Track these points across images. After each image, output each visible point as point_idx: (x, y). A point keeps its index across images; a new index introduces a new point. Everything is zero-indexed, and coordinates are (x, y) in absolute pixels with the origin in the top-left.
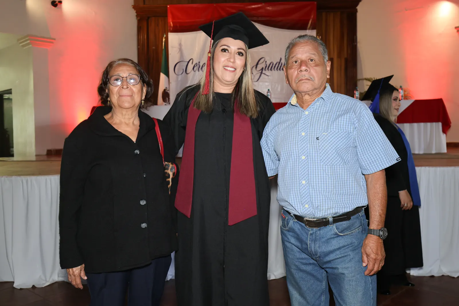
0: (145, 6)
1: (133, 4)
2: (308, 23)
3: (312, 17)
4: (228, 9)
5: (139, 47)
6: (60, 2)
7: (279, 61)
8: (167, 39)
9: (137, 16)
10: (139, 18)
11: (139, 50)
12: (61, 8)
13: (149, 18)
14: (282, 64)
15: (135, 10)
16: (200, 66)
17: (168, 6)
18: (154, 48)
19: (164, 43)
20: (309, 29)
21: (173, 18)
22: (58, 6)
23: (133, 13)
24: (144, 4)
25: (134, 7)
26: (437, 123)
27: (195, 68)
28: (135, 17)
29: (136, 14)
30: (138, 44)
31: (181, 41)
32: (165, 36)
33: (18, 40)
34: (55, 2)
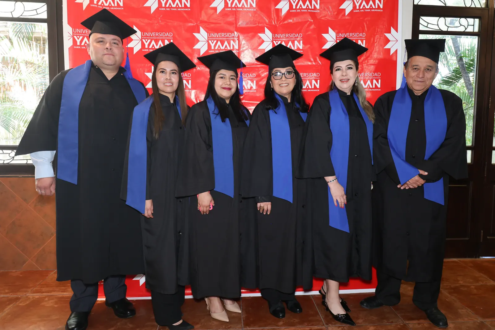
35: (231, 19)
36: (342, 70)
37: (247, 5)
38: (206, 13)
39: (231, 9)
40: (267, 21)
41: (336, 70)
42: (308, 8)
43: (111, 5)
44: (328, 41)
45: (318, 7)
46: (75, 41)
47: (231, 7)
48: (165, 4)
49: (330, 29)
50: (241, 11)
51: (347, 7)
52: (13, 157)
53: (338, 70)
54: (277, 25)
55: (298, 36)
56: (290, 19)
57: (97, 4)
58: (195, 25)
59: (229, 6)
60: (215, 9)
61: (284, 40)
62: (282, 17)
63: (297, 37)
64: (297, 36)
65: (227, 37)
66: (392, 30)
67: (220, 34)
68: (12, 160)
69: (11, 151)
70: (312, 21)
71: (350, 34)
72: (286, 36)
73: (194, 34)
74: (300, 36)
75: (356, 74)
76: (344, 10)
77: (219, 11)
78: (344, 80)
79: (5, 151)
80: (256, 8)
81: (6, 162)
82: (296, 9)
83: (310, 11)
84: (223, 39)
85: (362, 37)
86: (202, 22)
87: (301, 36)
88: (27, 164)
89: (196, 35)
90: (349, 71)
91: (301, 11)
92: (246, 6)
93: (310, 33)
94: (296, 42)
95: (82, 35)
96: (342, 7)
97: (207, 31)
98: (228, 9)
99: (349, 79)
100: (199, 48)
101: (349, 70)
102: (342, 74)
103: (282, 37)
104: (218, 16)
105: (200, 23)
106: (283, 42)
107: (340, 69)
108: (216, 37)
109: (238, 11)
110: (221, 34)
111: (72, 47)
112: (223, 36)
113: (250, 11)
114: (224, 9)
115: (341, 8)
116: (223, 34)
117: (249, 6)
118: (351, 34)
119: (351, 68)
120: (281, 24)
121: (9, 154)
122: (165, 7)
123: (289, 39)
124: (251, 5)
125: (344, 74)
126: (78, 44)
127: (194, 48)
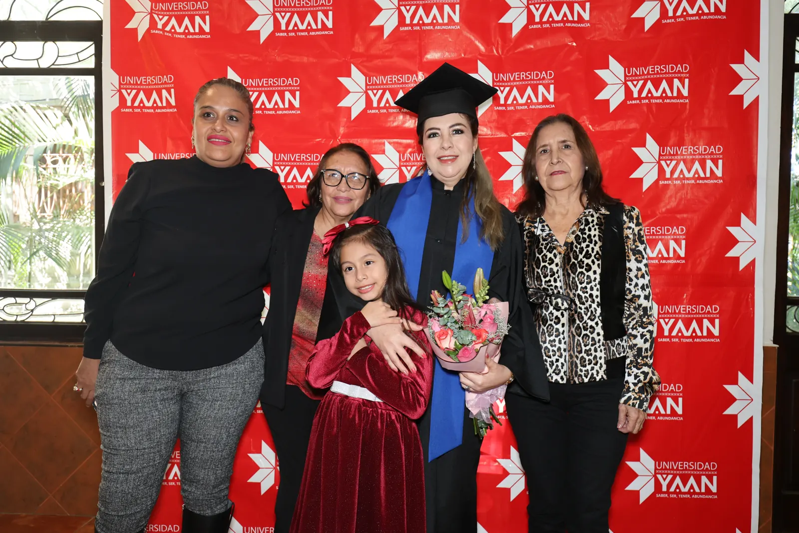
35: (410, 47)
36: (442, 136)
37: (443, 19)
38: (363, 38)
39: (410, 28)
40: (482, 48)
41: (429, 137)
42: (565, 19)
43: (189, 30)
44: (607, 84)
45: (586, 16)
46: (122, 100)
47: (412, 25)
48: (286, 24)
49: (612, 61)
50: (431, 30)
51: (648, 13)
52: (32, 311)
53: (433, 137)
54: (503, 56)
55: (545, 75)
56: (530, 43)
57: (163, 30)
58: (341, 61)
59: (408, 21)
60: (381, 29)
61: (515, 86)
62: (513, 41)
63: (544, 77)
64: (542, 76)
65: (403, 83)
66: (747, 56)
67: (390, 78)
68: (31, 315)
69: (28, 299)
70: (574, 44)
71: (654, 68)
72: (520, 78)
73: (340, 79)
74: (548, 76)
75: (473, 145)
76: (642, 20)
77: (387, 32)
78: (446, 158)
79: (19, 300)
80: (461, 24)
81: (19, 319)
82: (541, 23)
83: (569, 25)
84: (396, 86)
85: (683, 73)
86: (355, 55)
87: (550, 76)
88: (53, 322)
89: (343, 80)
90: (458, 137)
91: (551, 25)
92: (440, 21)
93: (568, 68)
94: (541, 89)
95: (136, 87)
96: (637, 14)
97: (365, 71)
98: (406, 28)
99: (458, 156)
100: (349, 105)
101: (457, 135)
102: (442, 144)
103: (512, 79)
104: (386, 43)
105: (351, 58)
106: (515, 88)
107: (437, 134)
108: (383, 84)
109: (425, 31)
110: (392, 78)
111: (118, 109)
112: (395, 81)
113: (448, 32)
114: (397, 28)
115: (635, 15)
116: (395, 78)
117: (446, 21)
118: (657, 68)
119: (462, 132)
120: (510, 53)
121: (26, 304)
122: (287, 31)
123: (526, 82)
124: (449, 17)
125: (446, 145)
126: (129, 104)
127: (339, 105)
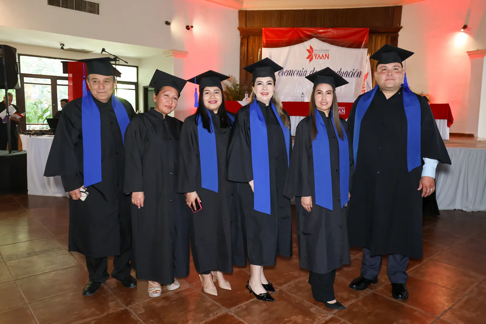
0: (246, 28)
1: (238, 27)
2: (362, 43)
3: (365, 39)
4: (305, 32)
5: (241, 57)
6: (192, 27)
7: (339, 70)
8: (261, 52)
9: (241, 35)
10: (242, 37)
11: (241, 59)
12: (192, 30)
13: (248, 36)
14: (341, 73)
15: (239, 31)
16: (283, 72)
17: (263, 29)
18: (251, 58)
19: (259, 55)
20: (363, 48)
21: (266, 37)
22: (190, 29)
23: (238, 33)
24: (246, 27)
25: (239, 29)
26: (444, 120)
27: (280, 74)
28: (240, 36)
29: (240, 34)
30: (241, 55)
31: (271, 54)
32: (260, 50)
33: (164, 52)
34: (189, 26)
